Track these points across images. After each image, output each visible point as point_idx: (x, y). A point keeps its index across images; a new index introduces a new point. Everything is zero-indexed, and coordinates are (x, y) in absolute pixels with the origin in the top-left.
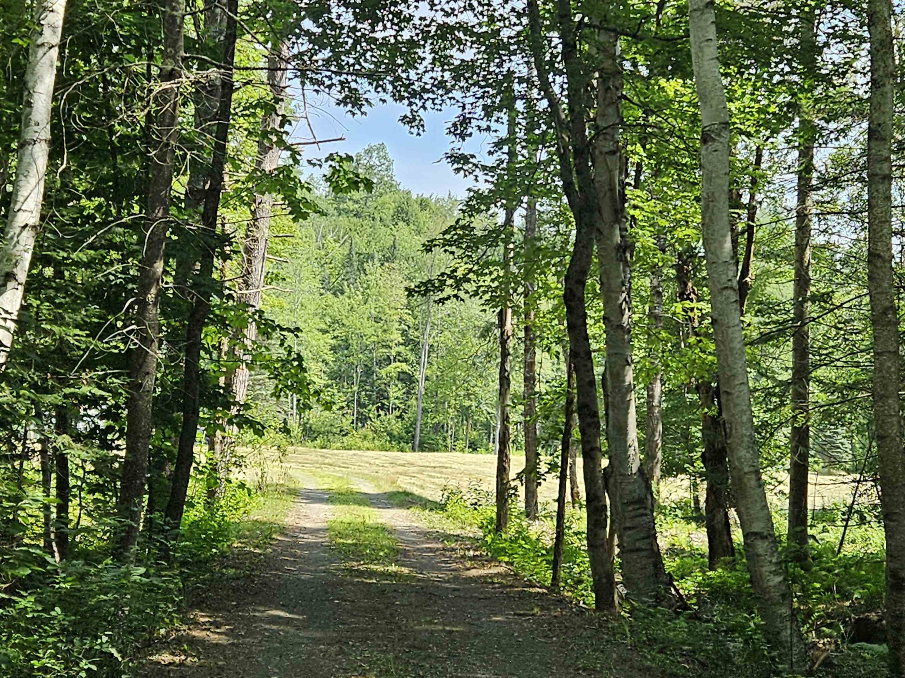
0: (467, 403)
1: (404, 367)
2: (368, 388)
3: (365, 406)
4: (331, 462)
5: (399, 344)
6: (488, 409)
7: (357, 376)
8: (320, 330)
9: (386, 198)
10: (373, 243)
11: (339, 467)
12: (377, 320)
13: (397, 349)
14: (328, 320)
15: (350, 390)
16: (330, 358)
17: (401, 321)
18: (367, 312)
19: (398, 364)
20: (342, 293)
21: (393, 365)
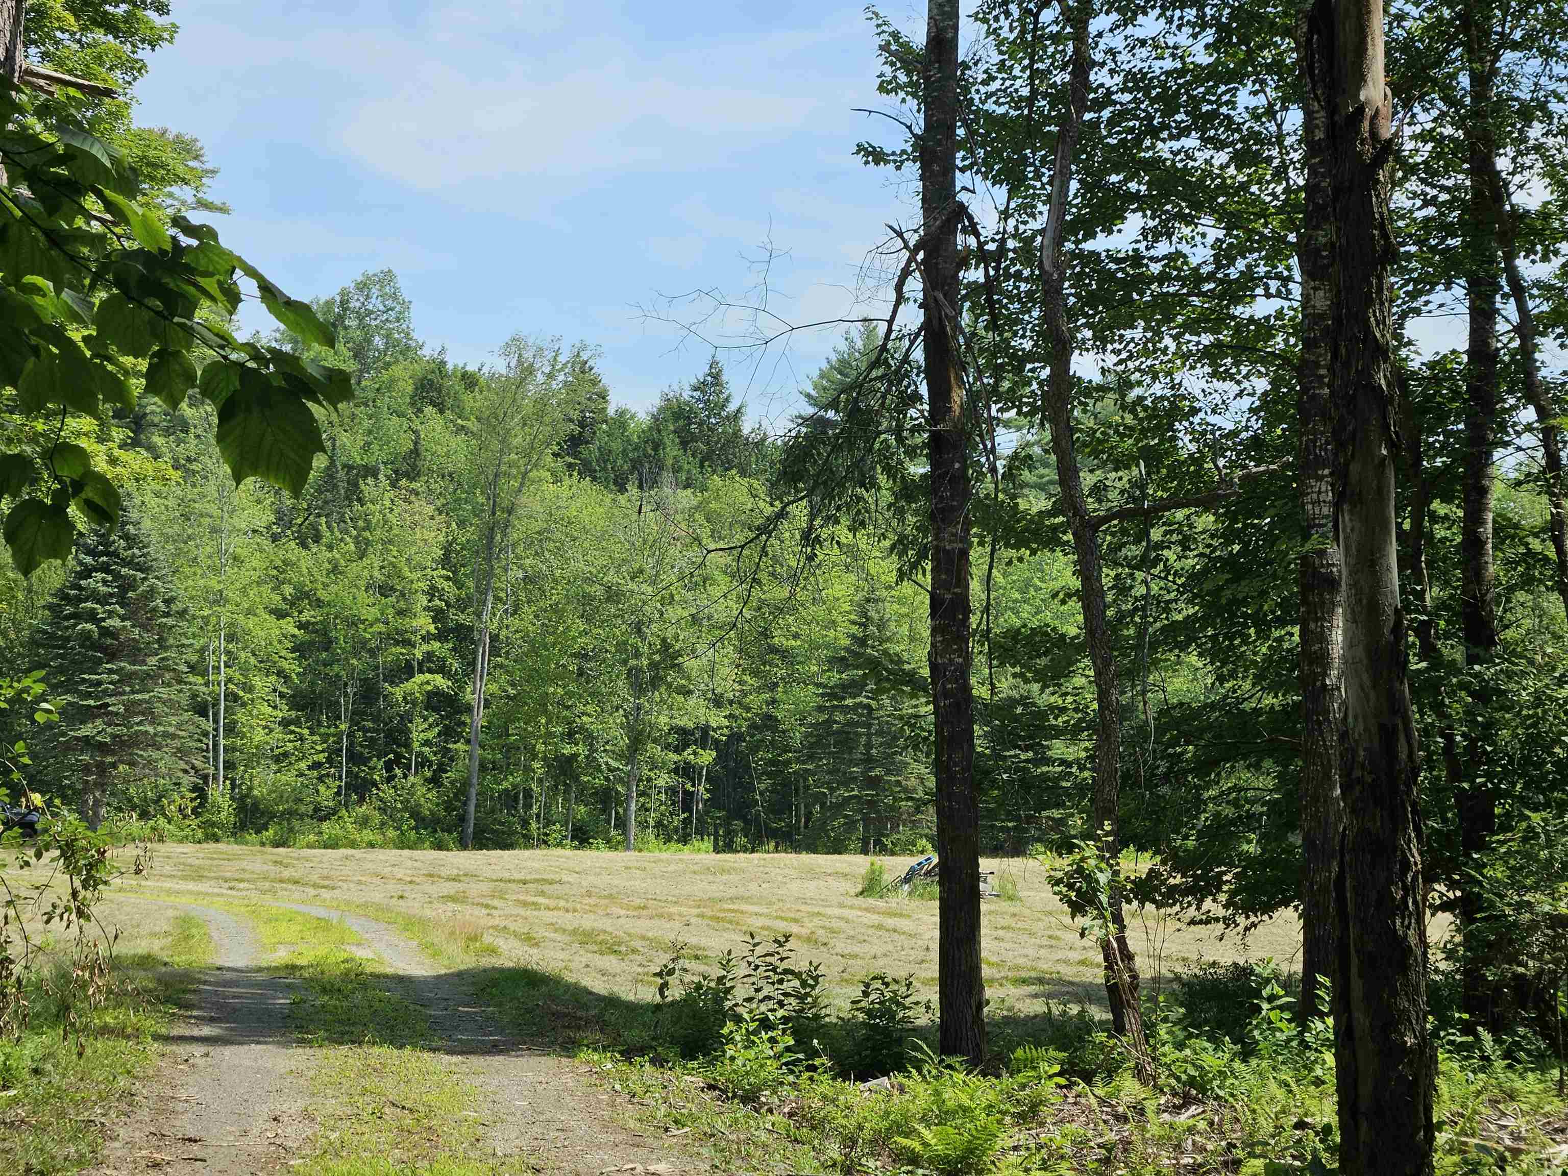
0: (567, 750)
1: (439, 681)
2: (369, 724)
3: (365, 761)
4: (297, 875)
5: (427, 638)
6: (611, 762)
7: (347, 703)
8: (272, 612)
9: (397, 370)
10: (375, 447)
11: (315, 886)
12: (385, 590)
13: (425, 647)
14: (288, 590)
15: (332, 730)
16: (292, 666)
17: (432, 592)
18: (366, 573)
19: (428, 676)
20: (317, 539)
21: (419, 678)
